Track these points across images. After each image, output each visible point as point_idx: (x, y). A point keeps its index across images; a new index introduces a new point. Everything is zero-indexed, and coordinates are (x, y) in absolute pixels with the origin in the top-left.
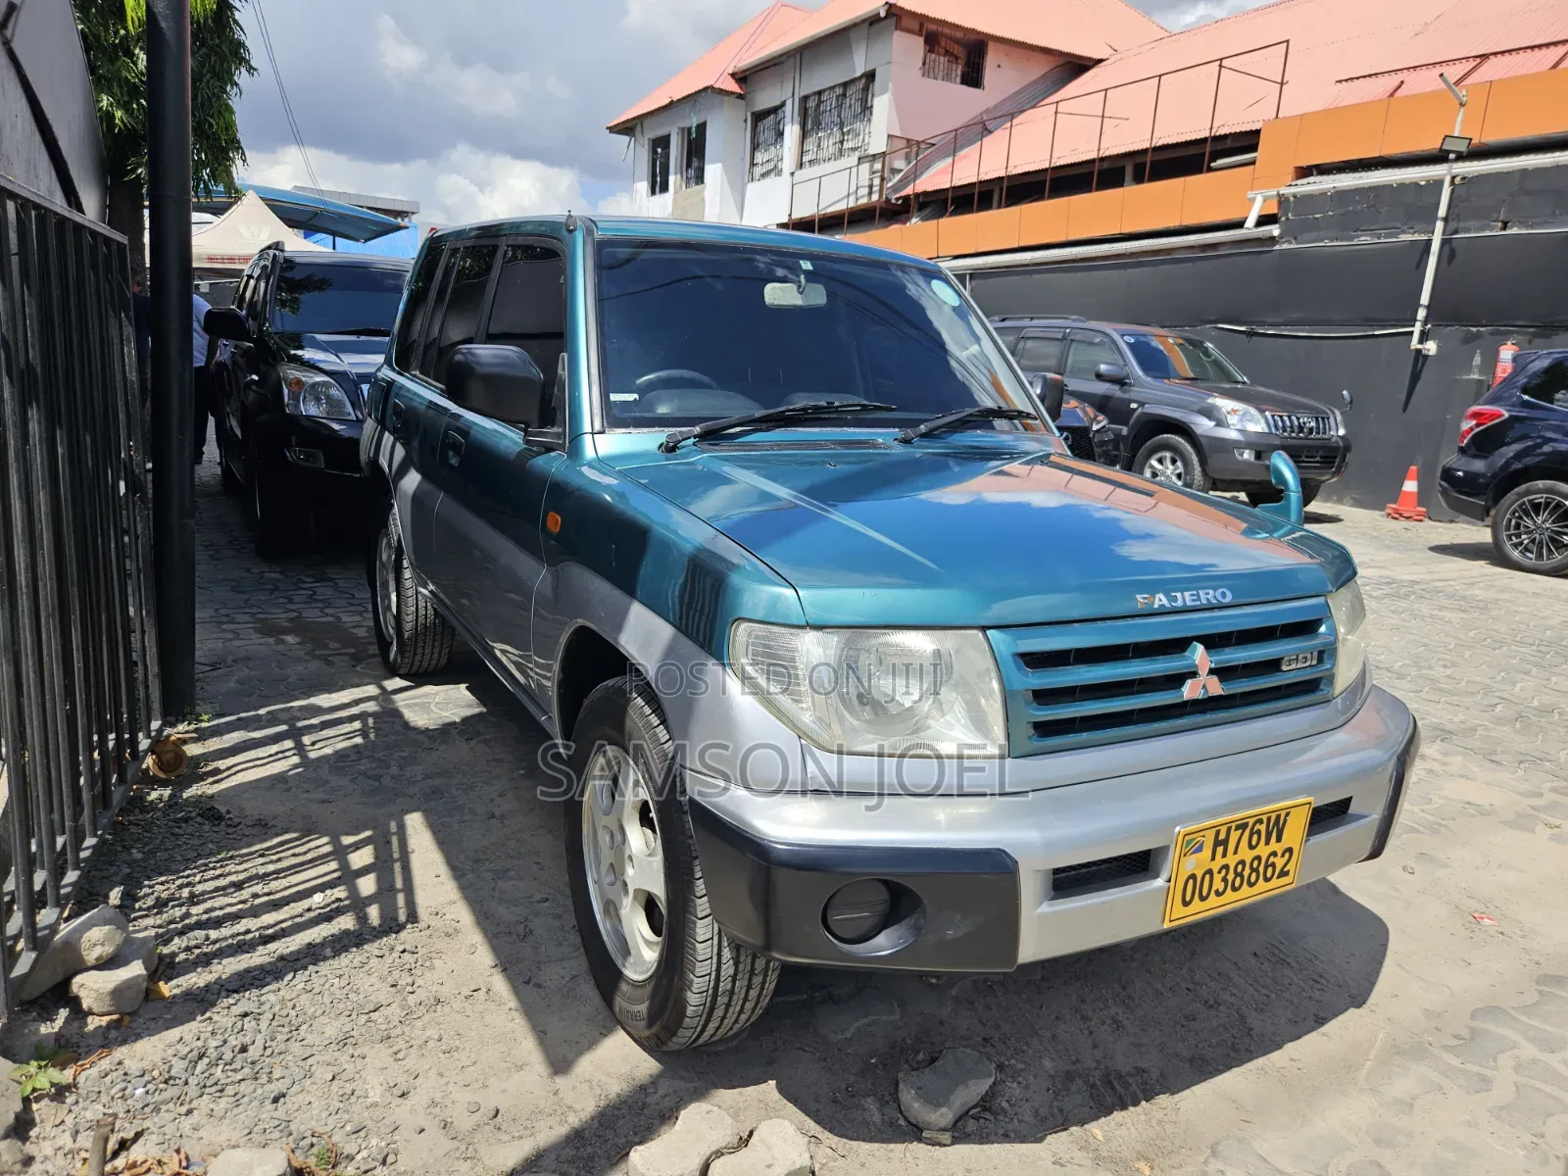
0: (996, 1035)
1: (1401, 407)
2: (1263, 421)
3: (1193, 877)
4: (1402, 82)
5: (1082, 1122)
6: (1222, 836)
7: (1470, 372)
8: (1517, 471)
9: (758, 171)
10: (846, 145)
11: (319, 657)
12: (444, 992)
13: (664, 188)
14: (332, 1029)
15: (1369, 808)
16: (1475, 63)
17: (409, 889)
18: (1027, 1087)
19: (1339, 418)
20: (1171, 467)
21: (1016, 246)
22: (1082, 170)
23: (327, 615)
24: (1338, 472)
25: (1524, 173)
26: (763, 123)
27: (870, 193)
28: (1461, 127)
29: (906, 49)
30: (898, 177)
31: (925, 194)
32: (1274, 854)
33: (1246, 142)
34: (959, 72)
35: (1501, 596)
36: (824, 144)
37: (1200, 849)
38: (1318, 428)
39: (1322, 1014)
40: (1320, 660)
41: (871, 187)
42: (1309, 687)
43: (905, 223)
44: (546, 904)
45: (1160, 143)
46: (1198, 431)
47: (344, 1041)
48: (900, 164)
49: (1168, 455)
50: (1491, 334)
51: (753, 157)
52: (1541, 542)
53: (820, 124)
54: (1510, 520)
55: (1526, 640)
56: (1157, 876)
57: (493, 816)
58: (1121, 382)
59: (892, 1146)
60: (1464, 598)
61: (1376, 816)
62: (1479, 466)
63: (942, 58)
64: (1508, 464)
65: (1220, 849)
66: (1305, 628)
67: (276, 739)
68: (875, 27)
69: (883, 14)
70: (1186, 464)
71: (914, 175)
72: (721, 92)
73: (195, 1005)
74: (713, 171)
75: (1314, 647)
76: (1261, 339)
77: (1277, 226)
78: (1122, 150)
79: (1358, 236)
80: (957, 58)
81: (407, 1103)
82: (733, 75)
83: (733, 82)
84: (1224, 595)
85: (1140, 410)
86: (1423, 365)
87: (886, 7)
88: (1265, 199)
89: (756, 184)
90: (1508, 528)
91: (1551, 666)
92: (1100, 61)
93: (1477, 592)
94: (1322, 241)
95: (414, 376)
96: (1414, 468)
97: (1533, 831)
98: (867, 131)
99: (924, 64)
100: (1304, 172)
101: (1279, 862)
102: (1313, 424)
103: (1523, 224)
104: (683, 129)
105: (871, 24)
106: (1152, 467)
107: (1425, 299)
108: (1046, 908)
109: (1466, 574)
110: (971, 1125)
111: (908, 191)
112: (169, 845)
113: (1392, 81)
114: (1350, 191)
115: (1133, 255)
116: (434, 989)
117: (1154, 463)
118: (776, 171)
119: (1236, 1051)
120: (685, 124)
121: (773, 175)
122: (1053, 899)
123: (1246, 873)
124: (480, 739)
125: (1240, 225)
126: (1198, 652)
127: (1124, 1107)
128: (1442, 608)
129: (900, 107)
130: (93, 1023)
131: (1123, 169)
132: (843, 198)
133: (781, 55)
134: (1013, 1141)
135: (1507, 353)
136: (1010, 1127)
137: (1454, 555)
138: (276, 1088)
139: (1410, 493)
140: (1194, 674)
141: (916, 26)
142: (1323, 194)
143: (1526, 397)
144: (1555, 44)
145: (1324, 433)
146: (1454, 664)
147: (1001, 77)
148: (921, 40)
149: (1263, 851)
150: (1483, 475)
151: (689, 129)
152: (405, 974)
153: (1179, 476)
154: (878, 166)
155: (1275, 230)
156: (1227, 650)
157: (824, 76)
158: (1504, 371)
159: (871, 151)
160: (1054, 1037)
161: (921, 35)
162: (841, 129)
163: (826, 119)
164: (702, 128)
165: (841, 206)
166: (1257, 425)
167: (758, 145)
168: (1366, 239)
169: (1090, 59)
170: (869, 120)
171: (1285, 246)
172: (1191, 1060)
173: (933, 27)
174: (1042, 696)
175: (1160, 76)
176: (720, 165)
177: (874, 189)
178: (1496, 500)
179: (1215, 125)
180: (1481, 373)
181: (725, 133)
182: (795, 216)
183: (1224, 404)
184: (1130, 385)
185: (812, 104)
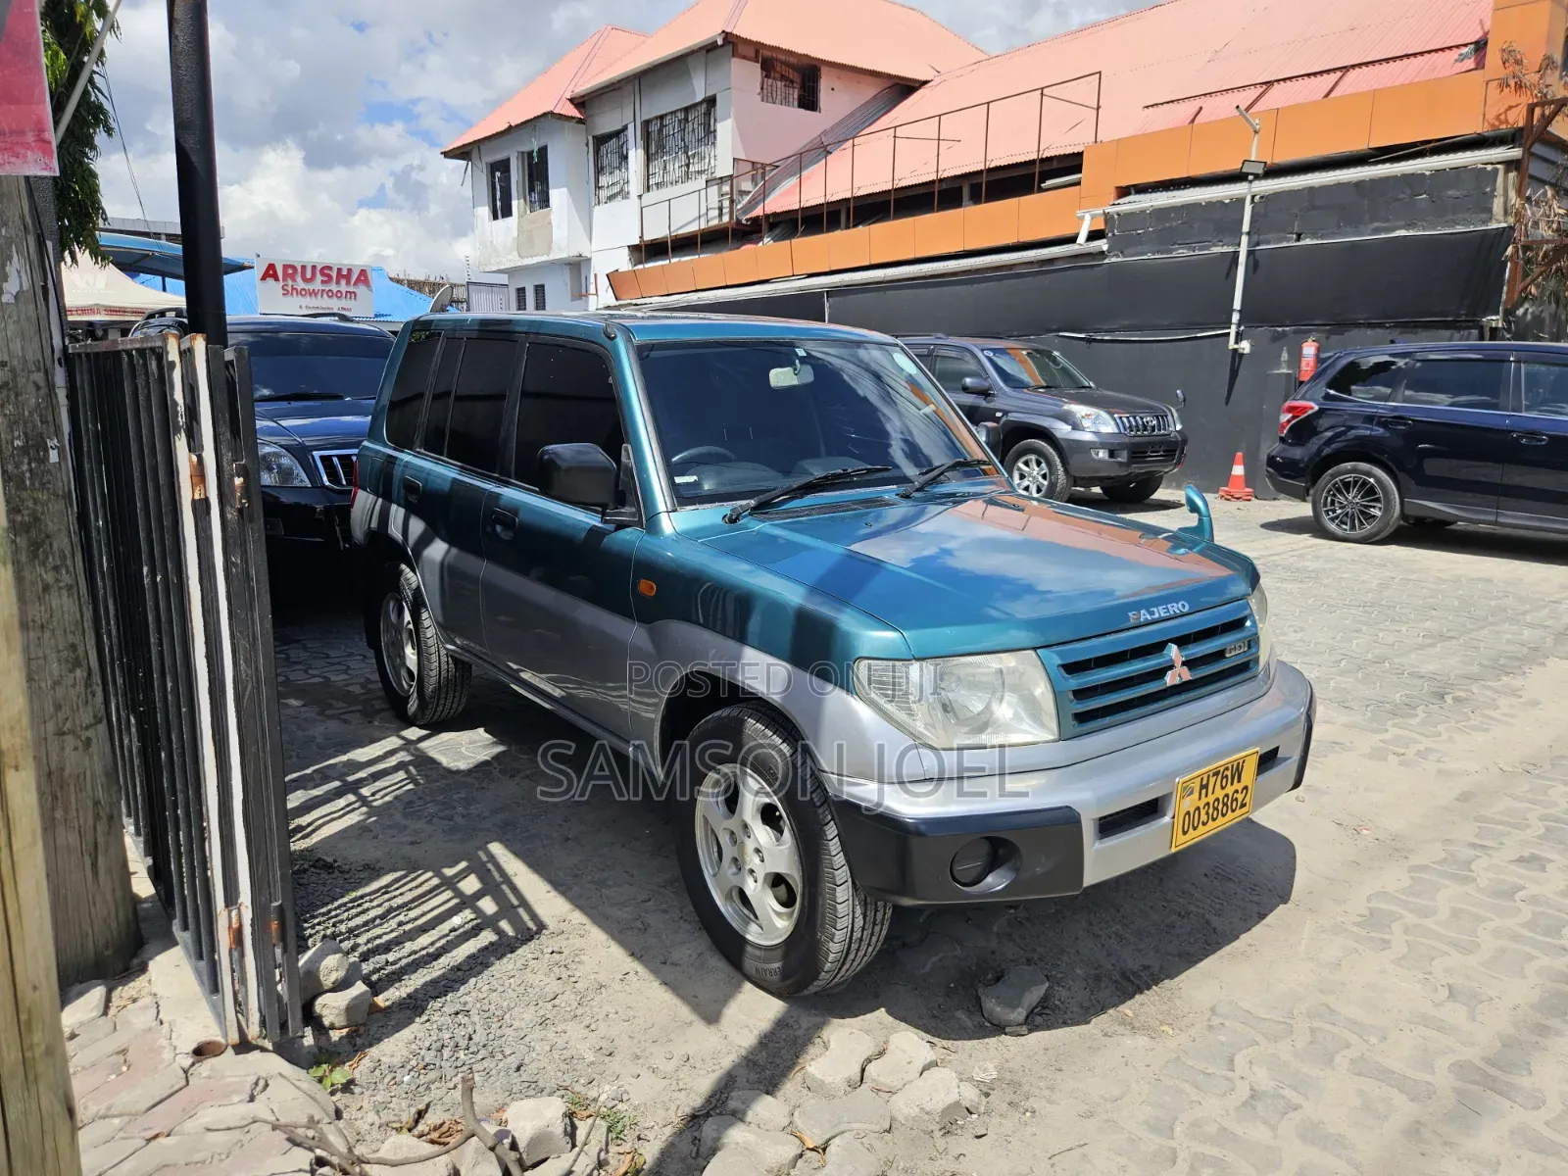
0: (1036, 957)
1: (1224, 400)
2: (1112, 422)
3: (1188, 813)
4: (1201, 108)
5: (1115, 1006)
6: (1204, 782)
7: (1278, 365)
8: (1328, 456)
9: (604, 194)
10: (692, 169)
11: (332, 717)
12: (602, 978)
13: (507, 212)
14: (529, 1015)
15: (1291, 752)
16: (1262, 90)
17: (524, 903)
18: (1069, 989)
19: (1175, 415)
20: (1037, 469)
21: (867, 263)
22: (923, 191)
23: (314, 676)
24: (1178, 463)
25: (1311, 190)
26: (605, 148)
27: (721, 215)
28: (1258, 152)
29: (744, 75)
30: (747, 198)
31: (775, 214)
32: (1237, 791)
33: (1070, 164)
34: (796, 96)
35: (1328, 566)
36: (670, 167)
37: (1192, 793)
38: (1159, 425)
39: (1262, 912)
40: (1249, 647)
41: (721, 209)
42: (1244, 667)
43: (757, 243)
44: (650, 903)
45: (993, 165)
46: (1058, 435)
47: (544, 1022)
48: (747, 185)
49: (1033, 457)
50: (1295, 332)
51: (597, 180)
52: (1353, 514)
53: (664, 147)
54: (1326, 498)
55: (1353, 603)
56: (1164, 815)
57: (568, 839)
58: (985, 393)
59: (986, 1040)
60: (1298, 570)
61: (1296, 757)
62: (1297, 453)
63: (779, 83)
64: (1320, 450)
65: (1204, 791)
66: (1237, 625)
67: (338, 794)
68: (711, 54)
69: (720, 42)
70: (1050, 464)
71: (764, 195)
72: (560, 116)
73: (409, 1012)
74: (556, 195)
75: (1245, 638)
76: (1099, 344)
77: (1105, 241)
78: (958, 172)
79: (1176, 250)
80: (792, 82)
81: (617, 1058)
82: (571, 100)
83: (572, 106)
84: (1183, 606)
85: (1004, 419)
86: (1239, 364)
87: (723, 35)
88: (1093, 217)
89: (603, 206)
90: (1325, 505)
91: (1377, 624)
92: (926, 82)
93: (1307, 564)
94: (1145, 254)
95: (418, 453)
96: (1239, 454)
97: (1386, 759)
98: (712, 154)
99: (762, 89)
100: (1124, 192)
101: (1240, 797)
102: (1155, 422)
103: (1314, 236)
104: (523, 153)
105: (708, 51)
106: (1019, 469)
107: (1237, 304)
108: (1098, 845)
109: (1295, 547)
110: (1039, 1020)
111: (758, 212)
112: (302, 893)
113: (1191, 107)
114: (1166, 209)
115: (977, 271)
116: (593, 977)
117: (1021, 465)
118: (623, 194)
119: (1209, 945)
120: (526, 149)
121: (619, 198)
122: (1101, 838)
123: (1220, 808)
124: (522, 775)
125: (1072, 240)
126: (1173, 650)
127: (1141, 993)
128: (1283, 580)
129: (742, 133)
130: (335, 1035)
131: (960, 189)
132: (694, 220)
133: (619, 81)
134: (1072, 1025)
135: (1309, 349)
136: (1066, 1017)
137: (1283, 531)
138: (513, 1062)
139: (1237, 476)
140: (1171, 667)
141: (752, 54)
142: (1143, 212)
143: (1332, 392)
144: (1328, 72)
145: (1165, 429)
146: (1302, 629)
147: (836, 101)
148: (758, 66)
149: (1230, 790)
150: (1301, 460)
151: (530, 154)
152: (563, 969)
153: (1044, 477)
154: (726, 188)
155: (1103, 245)
156: (1190, 646)
157: (665, 101)
158: (1308, 365)
159: (718, 175)
160: (1078, 952)
161: (757, 62)
162: (686, 152)
163: (670, 143)
164: (543, 151)
165: (693, 228)
166: (1108, 427)
167: (602, 169)
168: (1182, 252)
169: (918, 81)
170: (714, 143)
171: (1114, 260)
172: (1180, 955)
173: (767, 53)
174: (1080, 694)
175: (988, 103)
176: (565, 190)
177: (724, 211)
178: (1314, 482)
179: (1041, 148)
180: (1289, 368)
181: (566, 158)
182: (648, 237)
183: (1079, 410)
184: (994, 395)
185: (654, 128)
